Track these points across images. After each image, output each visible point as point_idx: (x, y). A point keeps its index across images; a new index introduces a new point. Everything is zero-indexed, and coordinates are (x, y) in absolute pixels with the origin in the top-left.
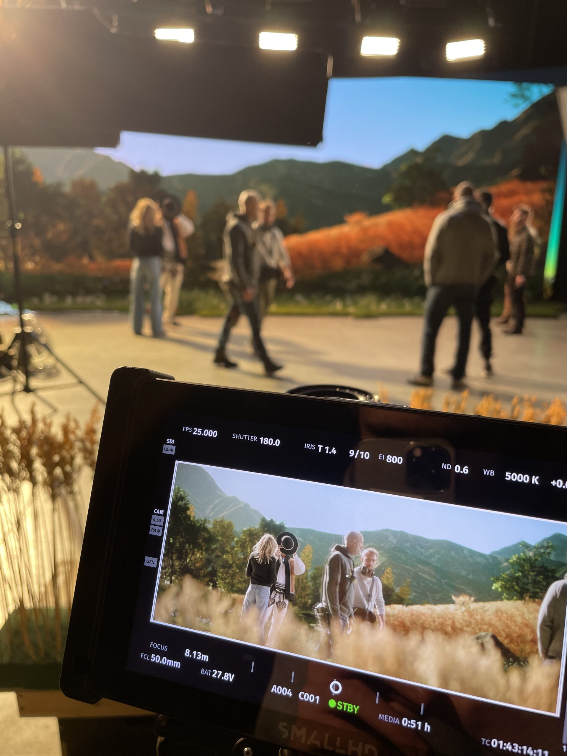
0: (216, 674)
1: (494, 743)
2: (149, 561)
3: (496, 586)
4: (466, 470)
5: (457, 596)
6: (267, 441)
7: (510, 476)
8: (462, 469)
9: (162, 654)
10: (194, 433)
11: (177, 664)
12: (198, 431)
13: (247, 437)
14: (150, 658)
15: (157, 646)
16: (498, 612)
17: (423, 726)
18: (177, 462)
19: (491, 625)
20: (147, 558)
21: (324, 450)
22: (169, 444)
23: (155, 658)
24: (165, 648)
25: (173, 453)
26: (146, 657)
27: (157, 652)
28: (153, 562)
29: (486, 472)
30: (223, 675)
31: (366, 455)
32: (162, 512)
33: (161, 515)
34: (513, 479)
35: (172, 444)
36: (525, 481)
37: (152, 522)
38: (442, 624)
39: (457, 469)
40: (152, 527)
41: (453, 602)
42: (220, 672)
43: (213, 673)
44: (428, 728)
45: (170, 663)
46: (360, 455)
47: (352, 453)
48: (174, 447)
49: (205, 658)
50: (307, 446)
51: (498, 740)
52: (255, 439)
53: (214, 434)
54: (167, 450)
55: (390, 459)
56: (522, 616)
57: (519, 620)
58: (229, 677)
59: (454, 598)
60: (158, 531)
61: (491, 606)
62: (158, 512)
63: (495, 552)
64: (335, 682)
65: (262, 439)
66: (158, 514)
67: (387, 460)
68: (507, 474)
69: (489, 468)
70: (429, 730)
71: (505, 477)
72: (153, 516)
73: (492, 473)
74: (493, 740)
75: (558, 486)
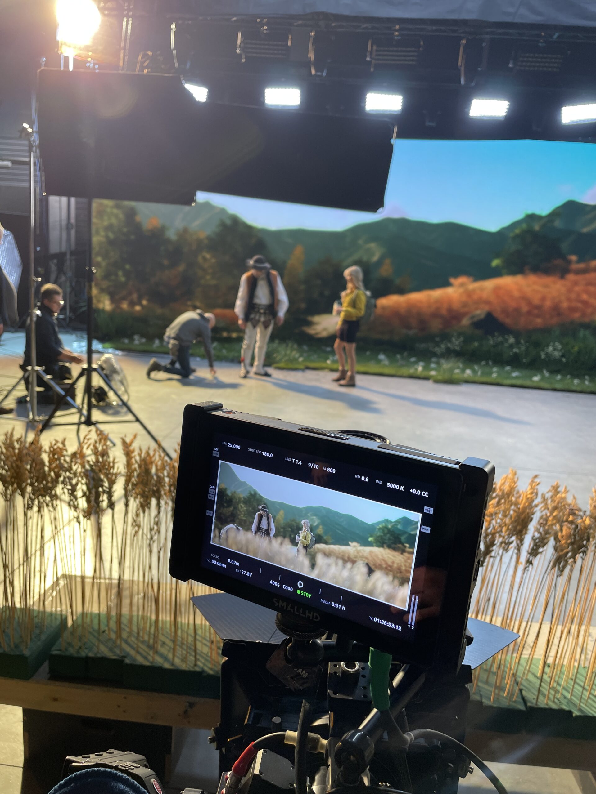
0: (243, 572)
1: (375, 619)
2: (208, 513)
3: (370, 539)
4: (367, 480)
5: (352, 542)
6: (266, 454)
7: (389, 485)
8: (365, 479)
9: (217, 560)
10: (228, 446)
11: (225, 566)
12: (230, 445)
13: (256, 451)
14: (211, 561)
15: (214, 556)
16: (371, 552)
17: (341, 607)
18: (220, 461)
19: (366, 558)
20: (208, 511)
21: (295, 461)
22: (216, 451)
23: (214, 562)
24: (218, 557)
25: (218, 456)
26: (209, 561)
27: (215, 559)
28: (211, 513)
29: (377, 482)
30: (246, 573)
31: (317, 467)
32: (214, 487)
33: (213, 489)
34: (391, 487)
35: (217, 451)
36: (397, 488)
37: (209, 492)
38: (343, 556)
39: (363, 478)
40: (209, 495)
41: (349, 545)
42: (245, 572)
43: (242, 572)
44: (344, 608)
45: (221, 565)
46: (313, 466)
47: (310, 464)
48: (218, 453)
49: (238, 564)
50: (287, 459)
51: (377, 619)
52: (260, 452)
53: (238, 447)
54: (215, 454)
55: (329, 470)
56: (382, 555)
57: (380, 557)
58: (249, 574)
59: (350, 543)
60: (212, 497)
61: (368, 549)
62: (212, 487)
63: (374, 523)
64: (300, 582)
65: (263, 452)
66: (212, 488)
67: (328, 470)
68: (388, 484)
69: (379, 480)
70: (344, 610)
71: (387, 485)
72: (210, 489)
73: (381, 482)
74: (375, 618)
75: (413, 493)
